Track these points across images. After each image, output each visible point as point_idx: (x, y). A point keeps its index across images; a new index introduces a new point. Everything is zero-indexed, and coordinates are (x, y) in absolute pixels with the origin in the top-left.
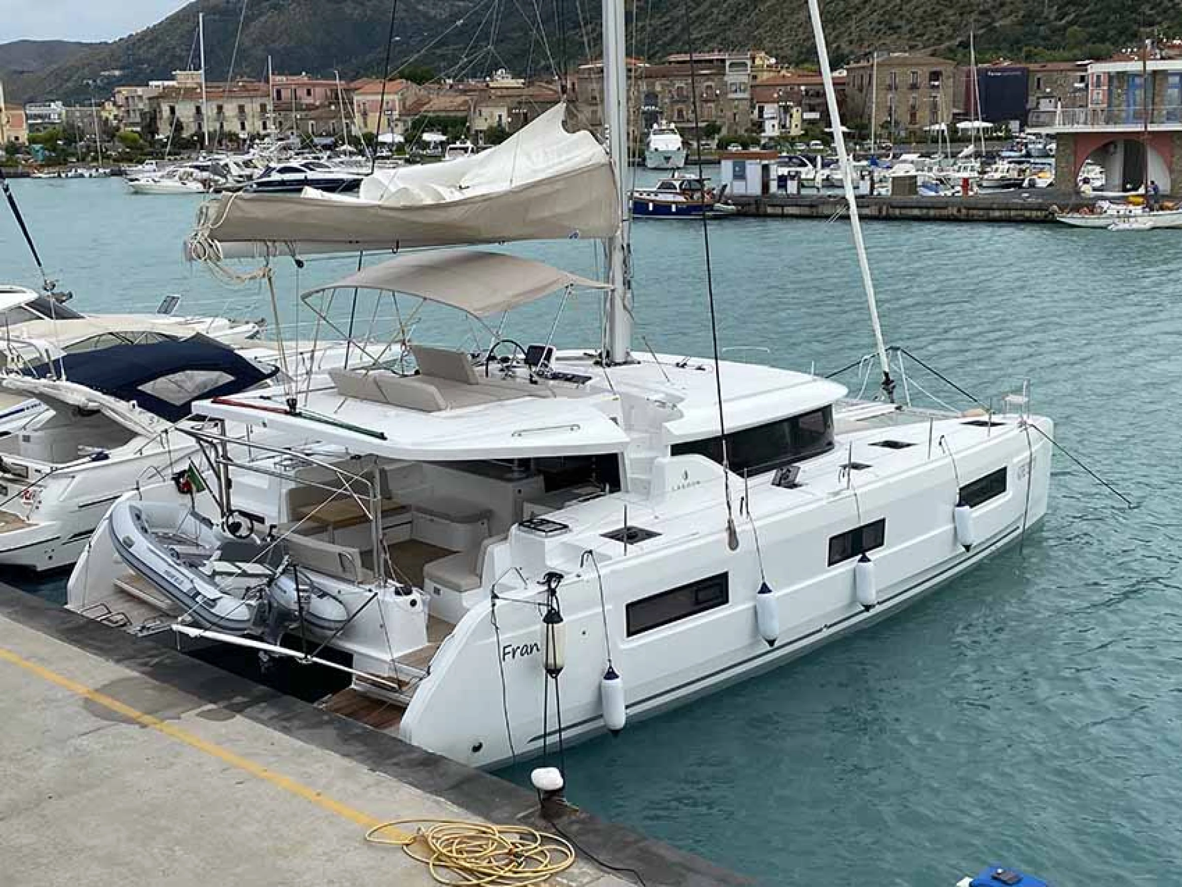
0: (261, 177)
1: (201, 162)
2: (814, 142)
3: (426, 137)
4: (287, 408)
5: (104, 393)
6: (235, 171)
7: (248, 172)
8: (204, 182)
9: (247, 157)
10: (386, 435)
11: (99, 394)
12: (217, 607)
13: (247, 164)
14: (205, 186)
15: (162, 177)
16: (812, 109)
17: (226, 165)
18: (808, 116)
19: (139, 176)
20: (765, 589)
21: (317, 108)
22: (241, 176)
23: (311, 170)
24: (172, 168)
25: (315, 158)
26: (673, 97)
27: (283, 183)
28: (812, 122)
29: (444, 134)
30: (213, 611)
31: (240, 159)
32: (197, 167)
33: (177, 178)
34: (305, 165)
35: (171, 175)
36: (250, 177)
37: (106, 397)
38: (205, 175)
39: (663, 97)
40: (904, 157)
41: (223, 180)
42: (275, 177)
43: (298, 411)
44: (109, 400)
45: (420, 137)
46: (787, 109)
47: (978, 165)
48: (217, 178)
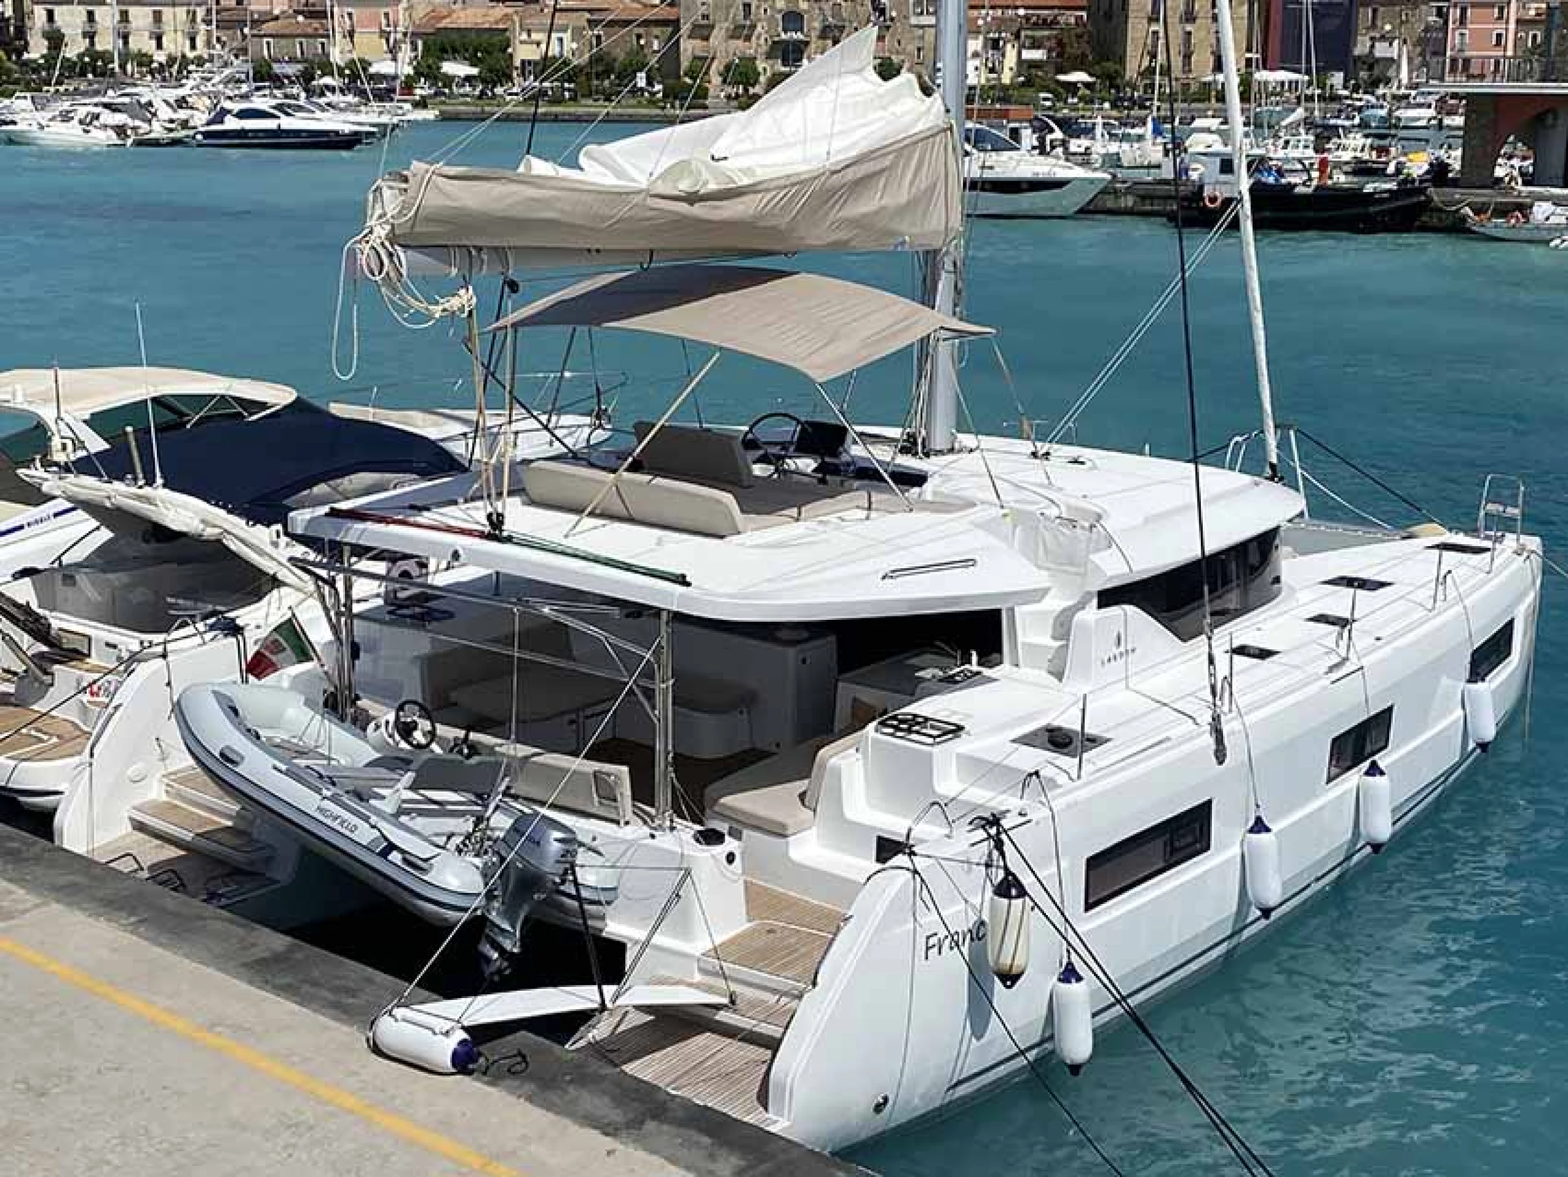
0: (208, 124)
1: (111, 96)
2: (1042, 95)
3: (449, 68)
4: (487, 529)
5: (230, 512)
6: (165, 113)
7: (182, 114)
8: (120, 130)
9: (181, 92)
10: (688, 579)
11: (222, 513)
12: (433, 873)
13: (182, 103)
14: (118, 135)
15: (53, 119)
16: (1035, 45)
17: (150, 104)
18: (1028, 55)
19: (16, 118)
20: (1259, 826)
21: (277, 18)
22: (172, 121)
23: (288, 114)
24: (66, 105)
25: (286, 96)
26: (825, 19)
27: (242, 133)
28: (1034, 64)
29: (473, 65)
30: (425, 878)
31: (173, 94)
32: (107, 106)
33: (75, 122)
34: (279, 107)
35: (66, 117)
36: (185, 124)
37: (231, 517)
38: (120, 118)
39: (812, 19)
40: (1198, 123)
41: (145, 127)
42: (231, 123)
43: (505, 534)
44: (236, 524)
45: (439, 68)
46: (995, 44)
47: (1312, 138)
48: (137, 123)
